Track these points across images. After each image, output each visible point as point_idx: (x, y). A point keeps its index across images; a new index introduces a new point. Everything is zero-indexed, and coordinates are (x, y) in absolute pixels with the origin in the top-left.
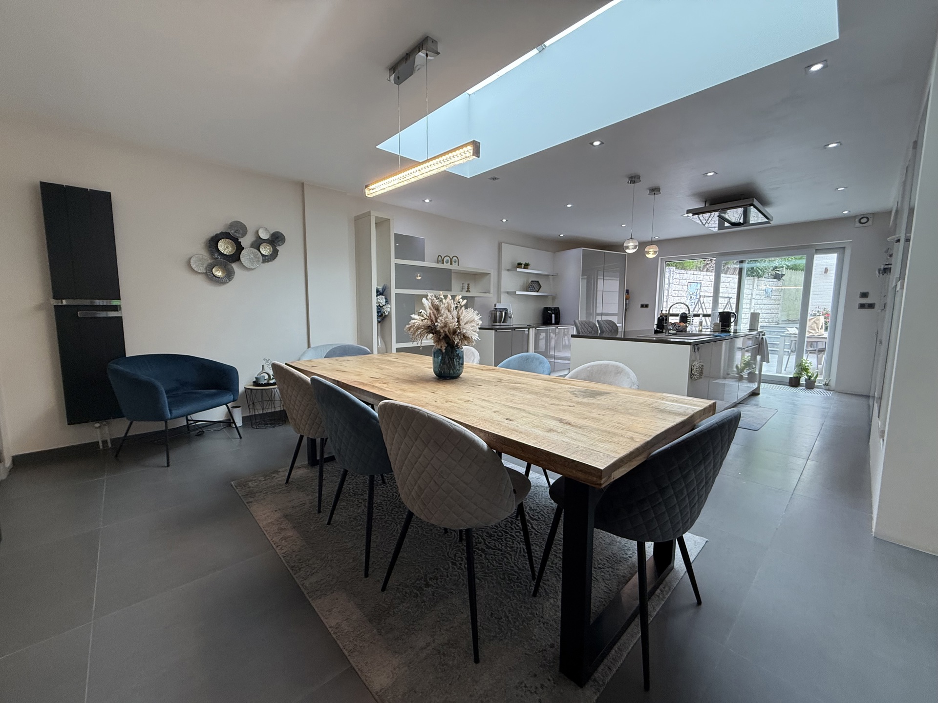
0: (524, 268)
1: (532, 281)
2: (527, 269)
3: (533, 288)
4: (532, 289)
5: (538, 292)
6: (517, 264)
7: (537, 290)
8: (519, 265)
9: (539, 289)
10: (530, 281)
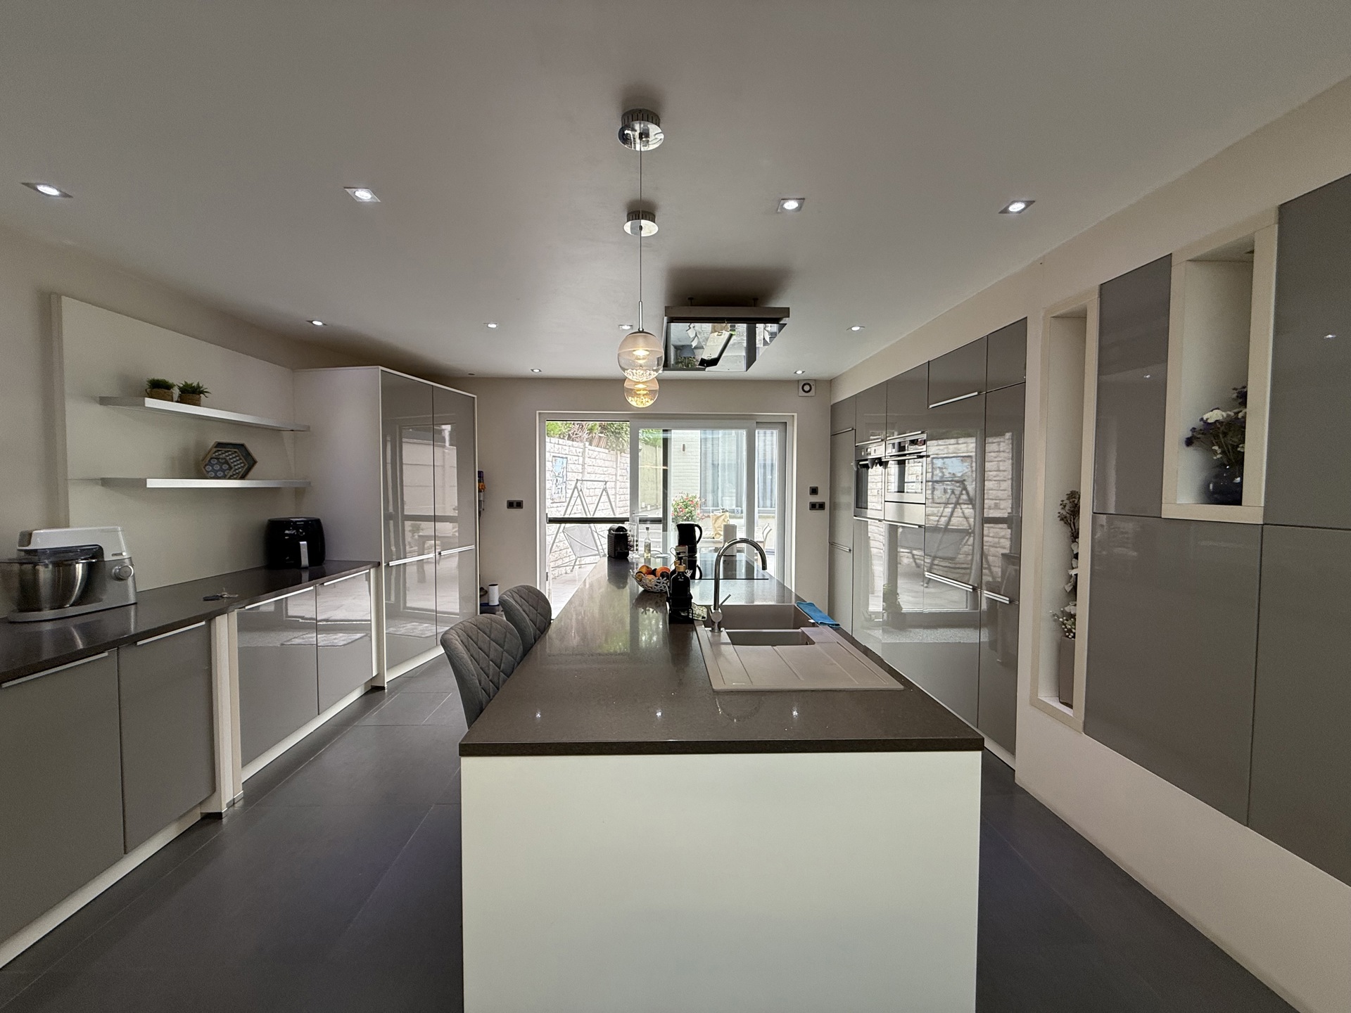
0: (182, 400)
1: (219, 445)
2: (197, 404)
3: (225, 467)
4: (221, 470)
5: (243, 477)
6: (146, 386)
7: (242, 471)
8: (159, 388)
9: (249, 469)
10: (211, 443)
